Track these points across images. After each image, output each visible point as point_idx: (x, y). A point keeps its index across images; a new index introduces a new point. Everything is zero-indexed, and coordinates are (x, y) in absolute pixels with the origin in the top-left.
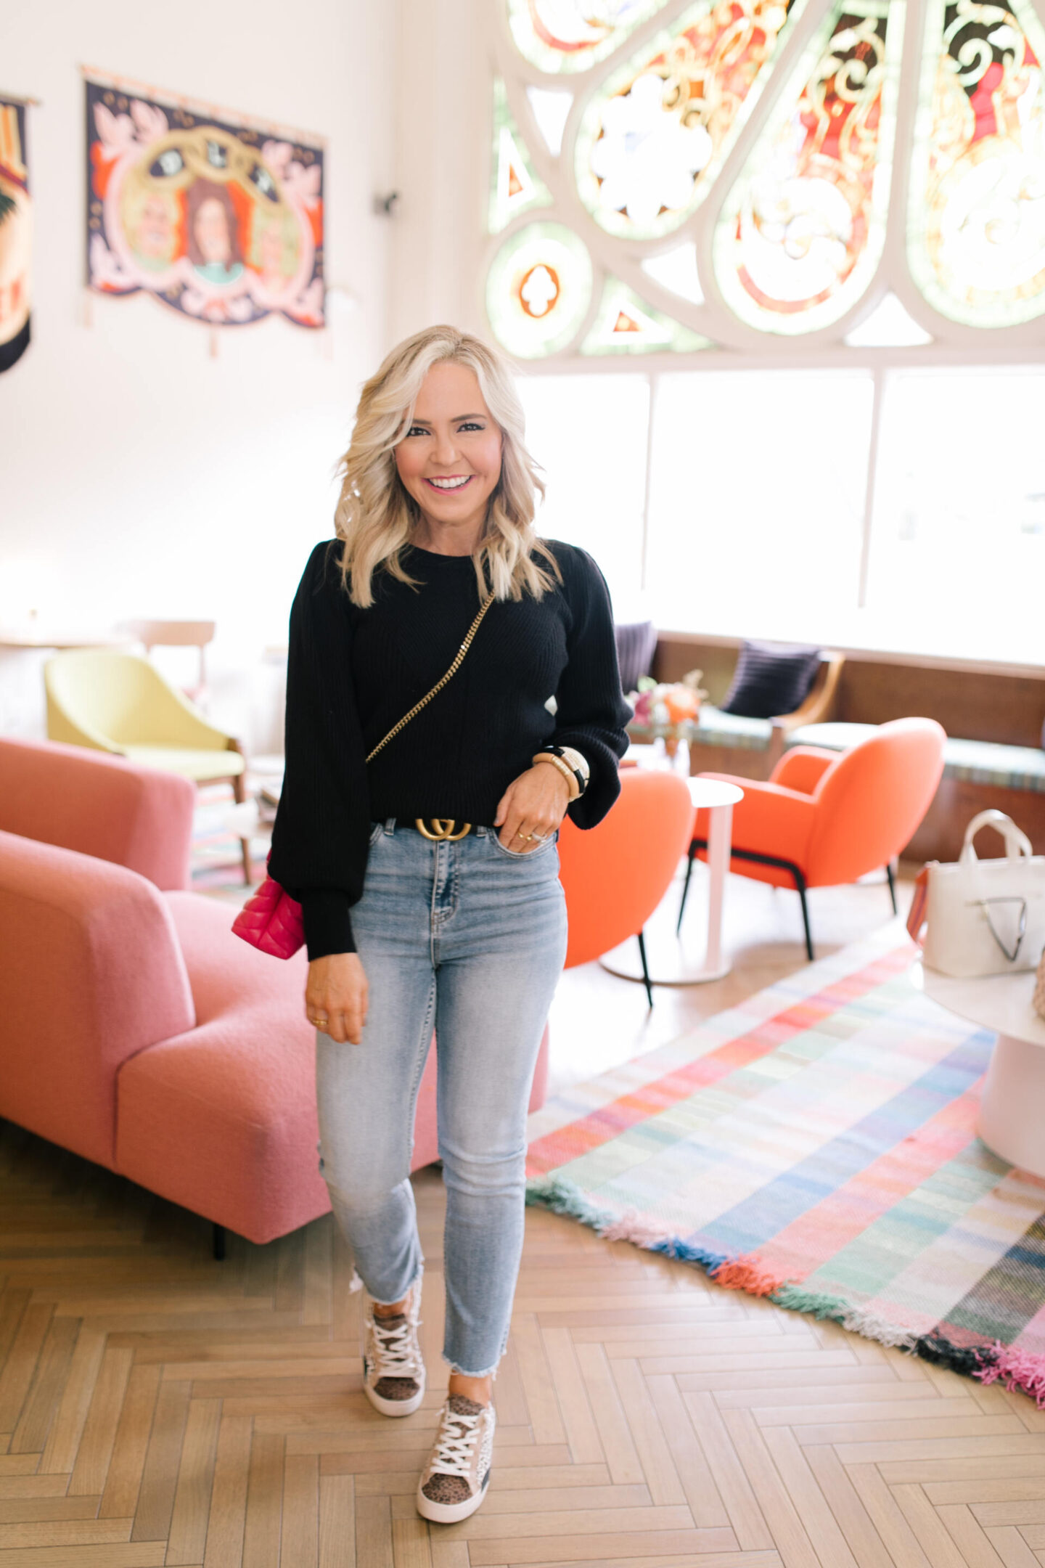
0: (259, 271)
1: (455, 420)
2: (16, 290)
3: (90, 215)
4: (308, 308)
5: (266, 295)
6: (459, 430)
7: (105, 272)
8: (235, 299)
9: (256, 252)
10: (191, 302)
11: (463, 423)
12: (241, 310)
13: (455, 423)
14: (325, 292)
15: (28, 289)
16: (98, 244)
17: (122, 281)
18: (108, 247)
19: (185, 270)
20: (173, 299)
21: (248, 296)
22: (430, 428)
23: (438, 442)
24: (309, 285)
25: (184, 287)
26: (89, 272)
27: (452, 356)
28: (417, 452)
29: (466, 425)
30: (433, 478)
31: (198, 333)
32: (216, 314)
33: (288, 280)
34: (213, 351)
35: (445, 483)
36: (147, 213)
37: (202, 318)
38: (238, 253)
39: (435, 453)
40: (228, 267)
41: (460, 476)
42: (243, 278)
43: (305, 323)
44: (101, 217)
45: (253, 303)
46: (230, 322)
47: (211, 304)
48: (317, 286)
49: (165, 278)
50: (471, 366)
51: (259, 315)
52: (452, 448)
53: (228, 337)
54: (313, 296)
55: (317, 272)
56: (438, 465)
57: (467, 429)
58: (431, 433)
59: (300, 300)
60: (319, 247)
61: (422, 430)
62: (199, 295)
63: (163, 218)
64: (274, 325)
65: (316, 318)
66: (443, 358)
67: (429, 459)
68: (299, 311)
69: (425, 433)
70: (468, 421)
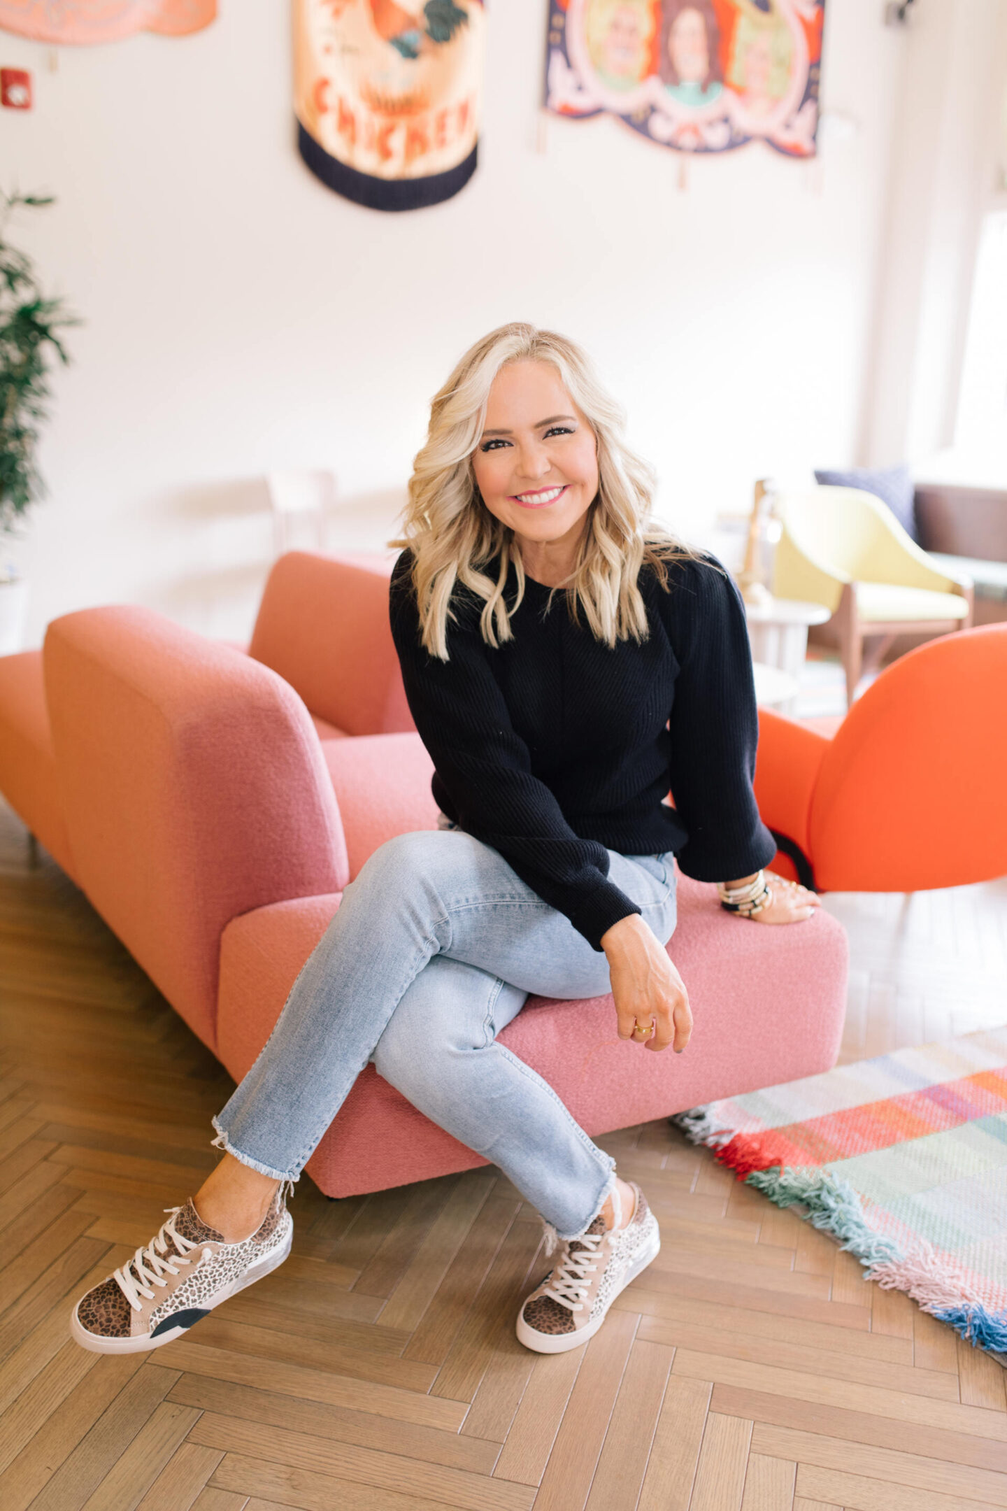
0: (740, 92)
1: (538, 425)
2: (464, 111)
3: (550, 28)
4: (798, 135)
5: (745, 120)
6: (546, 436)
7: (564, 92)
8: (710, 124)
9: (736, 72)
10: (660, 127)
11: (549, 427)
12: (717, 136)
13: (540, 429)
14: (818, 116)
15: (477, 110)
16: (558, 60)
17: (582, 102)
18: (569, 64)
19: (654, 90)
20: (638, 124)
21: (726, 120)
22: (512, 438)
23: (522, 453)
24: (800, 108)
25: (653, 109)
26: (547, 92)
27: (527, 353)
28: (497, 468)
29: (553, 430)
30: (520, 495)
31: (666, 161)
32: (688, 140)
33: (776, 102)
34: (681, 182)
35: (535, 499)
36: (615, 26)
37: (671, 145)
38: (717, 72)
39: (521, 466)
40: (704, 88)
41: (552, 488)
42: (722, 99)
43: (793, 152)
44: (563, 32)
45: (731, 128)
46: (704, 150)
47: (682, 130)
48: (809, 109)
49: (632, 99)
50: (552, 361)
51: (737, 142)
52: (540, 457)
53: (700, 167)
54: (803, 122)
55: (811, 92)
56: (526, 478)
57: (554, 434)
58: (513, 443)
59: (788, 126)
60: (815, 63)
61: (503, 442)
62: (668, 118)
63: (633, 31)
64: (756, 154)
65: (807, 145)
66: (518, 354)
67: (515, 473)
68: (786, 138)
69: (506, 444)
70: (555, 425)
